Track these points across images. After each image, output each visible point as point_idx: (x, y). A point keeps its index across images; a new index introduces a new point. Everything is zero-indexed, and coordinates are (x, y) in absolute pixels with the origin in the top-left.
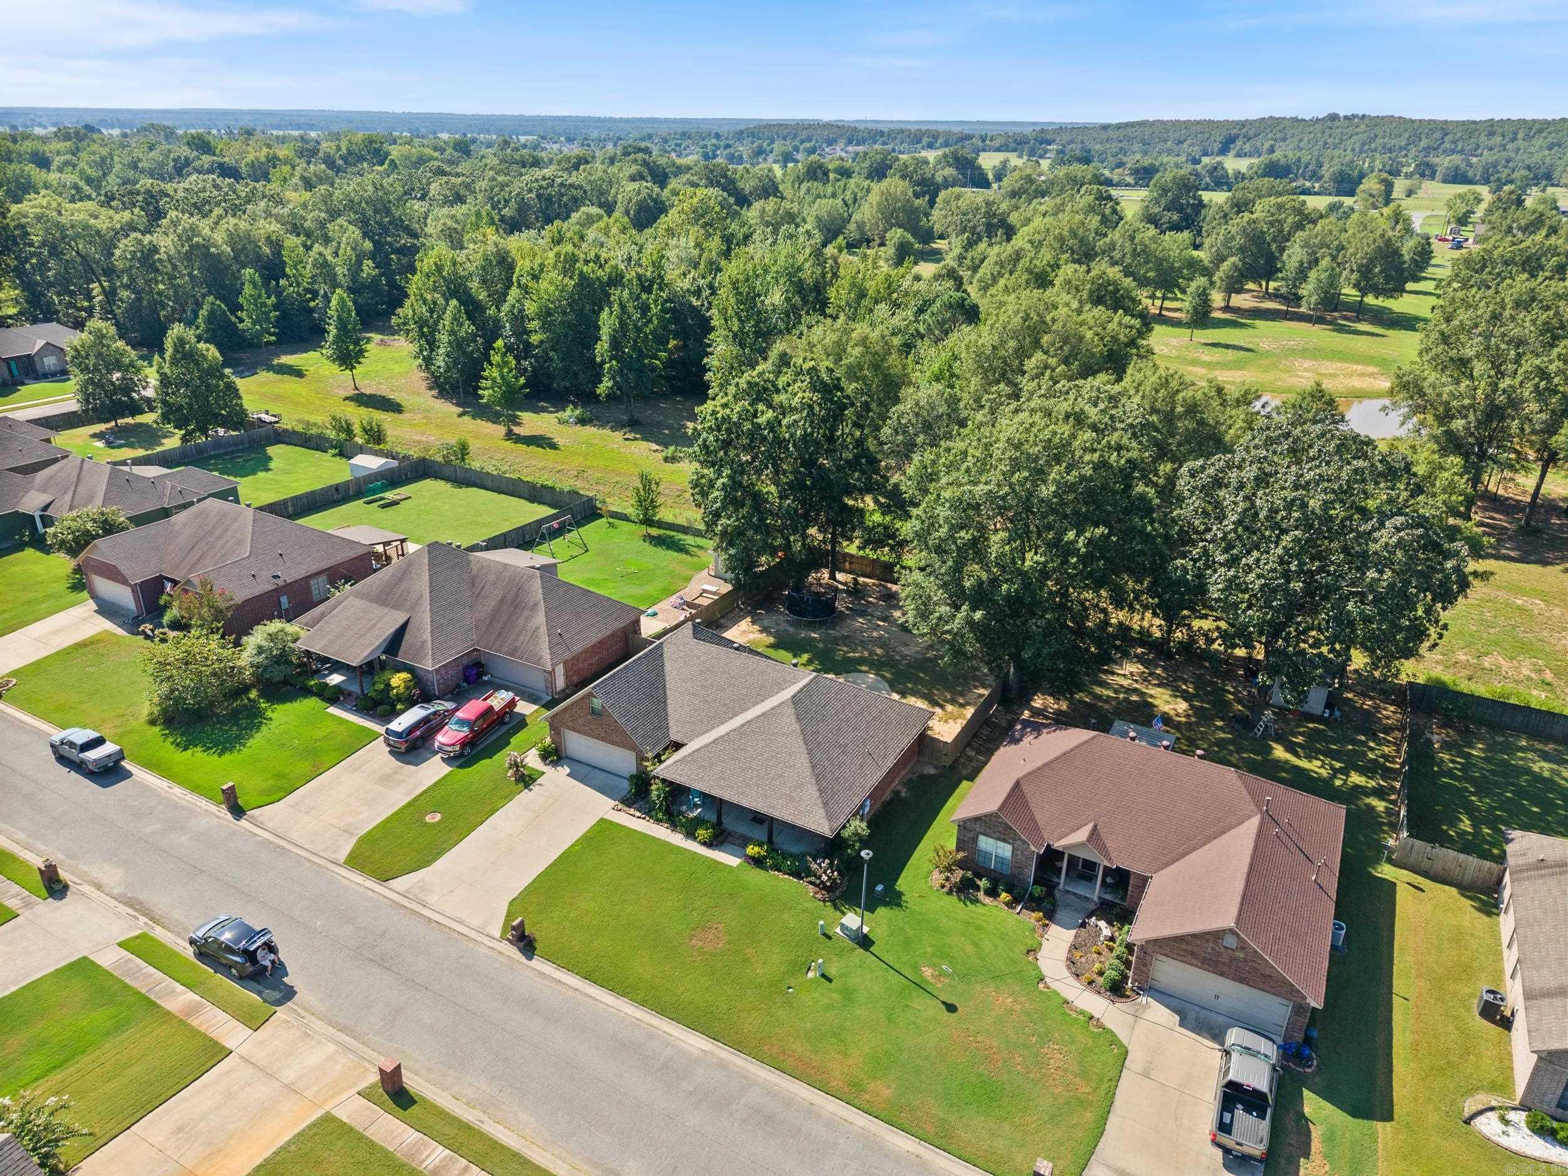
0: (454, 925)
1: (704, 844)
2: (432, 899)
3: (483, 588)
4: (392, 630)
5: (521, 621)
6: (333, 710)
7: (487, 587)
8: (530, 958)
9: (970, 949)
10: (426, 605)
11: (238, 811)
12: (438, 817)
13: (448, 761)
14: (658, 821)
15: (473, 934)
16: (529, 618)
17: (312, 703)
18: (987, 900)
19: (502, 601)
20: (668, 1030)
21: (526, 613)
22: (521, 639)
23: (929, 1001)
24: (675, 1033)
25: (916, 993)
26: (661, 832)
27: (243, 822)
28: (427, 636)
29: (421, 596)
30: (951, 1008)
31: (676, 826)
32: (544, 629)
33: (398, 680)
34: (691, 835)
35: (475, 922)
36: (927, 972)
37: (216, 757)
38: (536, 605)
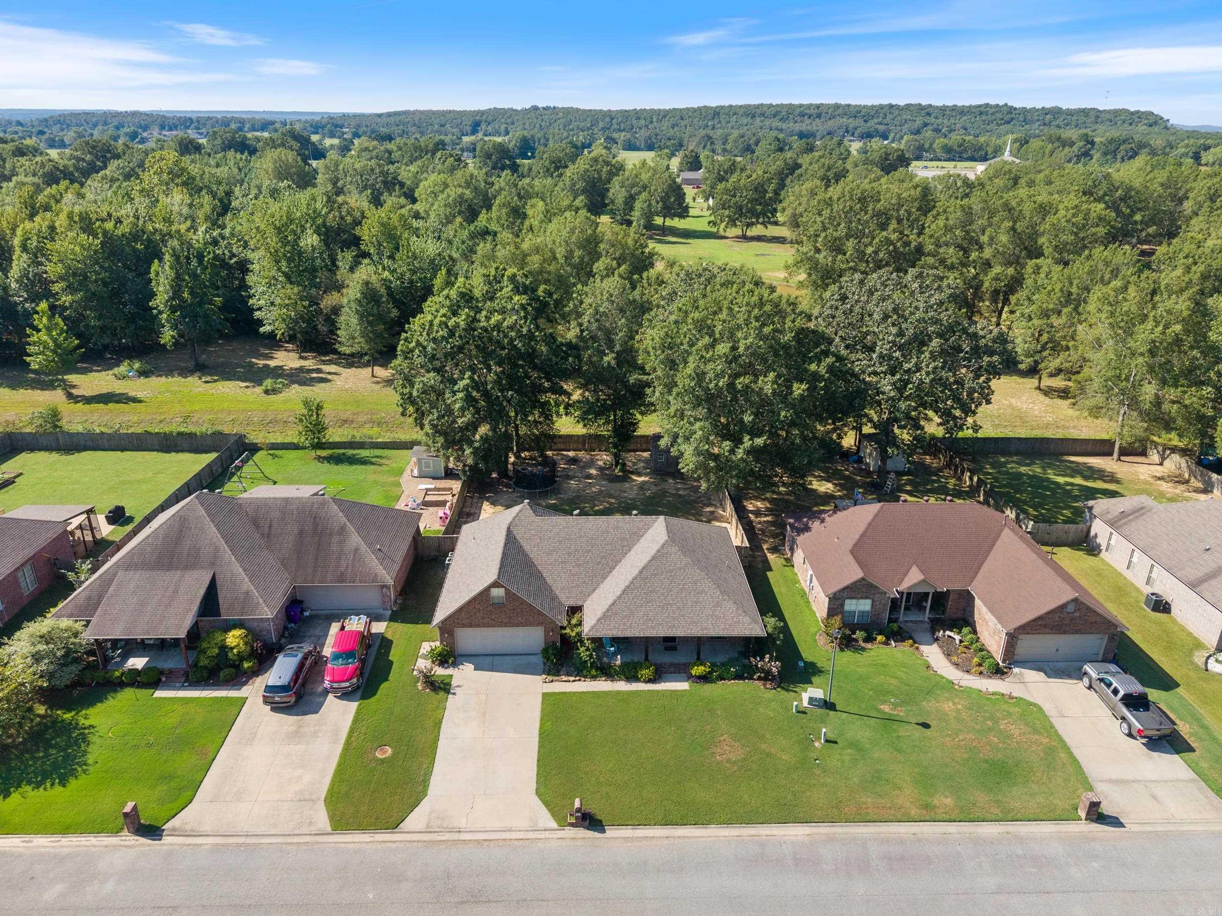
0: (507, 835)
1: (650, 681)
2: (462, 823)
3: (270, 526)
4: (202, 592)
5: (334, 547)
6: (159, 694)
7: (275, 525)
8: (603, 831)
9: (893, 681)
10: (227, 554)
11: (152, 831)
12: (389, 751)
13: (346, 695)
14: (594, 678)
15: (531, 835)
16: (342, 542)
17: (128, 695)
18: (869, 646)
19: (301, 533)
20: (768, 832)
21: (335, 539)
22: (344, 563)
23: (907, 727)
24: (774, 833)
25: (895, 726)
26: (603, 685)
27: (166, 840)
28: (247, 584)
29: (217, 550)
30: (926, 726)
31: (613, 677)
32: (364, 548)
33: (234, 638)
34: (632, 678)
35: (525, 824)
36: (886, 708)
37: (58, 789)
38: (343, 529)
